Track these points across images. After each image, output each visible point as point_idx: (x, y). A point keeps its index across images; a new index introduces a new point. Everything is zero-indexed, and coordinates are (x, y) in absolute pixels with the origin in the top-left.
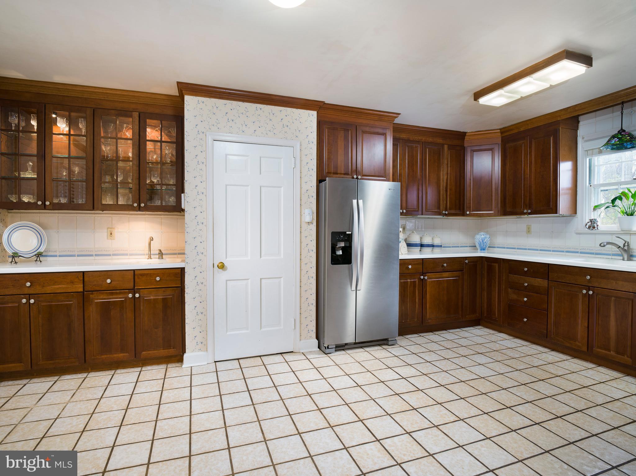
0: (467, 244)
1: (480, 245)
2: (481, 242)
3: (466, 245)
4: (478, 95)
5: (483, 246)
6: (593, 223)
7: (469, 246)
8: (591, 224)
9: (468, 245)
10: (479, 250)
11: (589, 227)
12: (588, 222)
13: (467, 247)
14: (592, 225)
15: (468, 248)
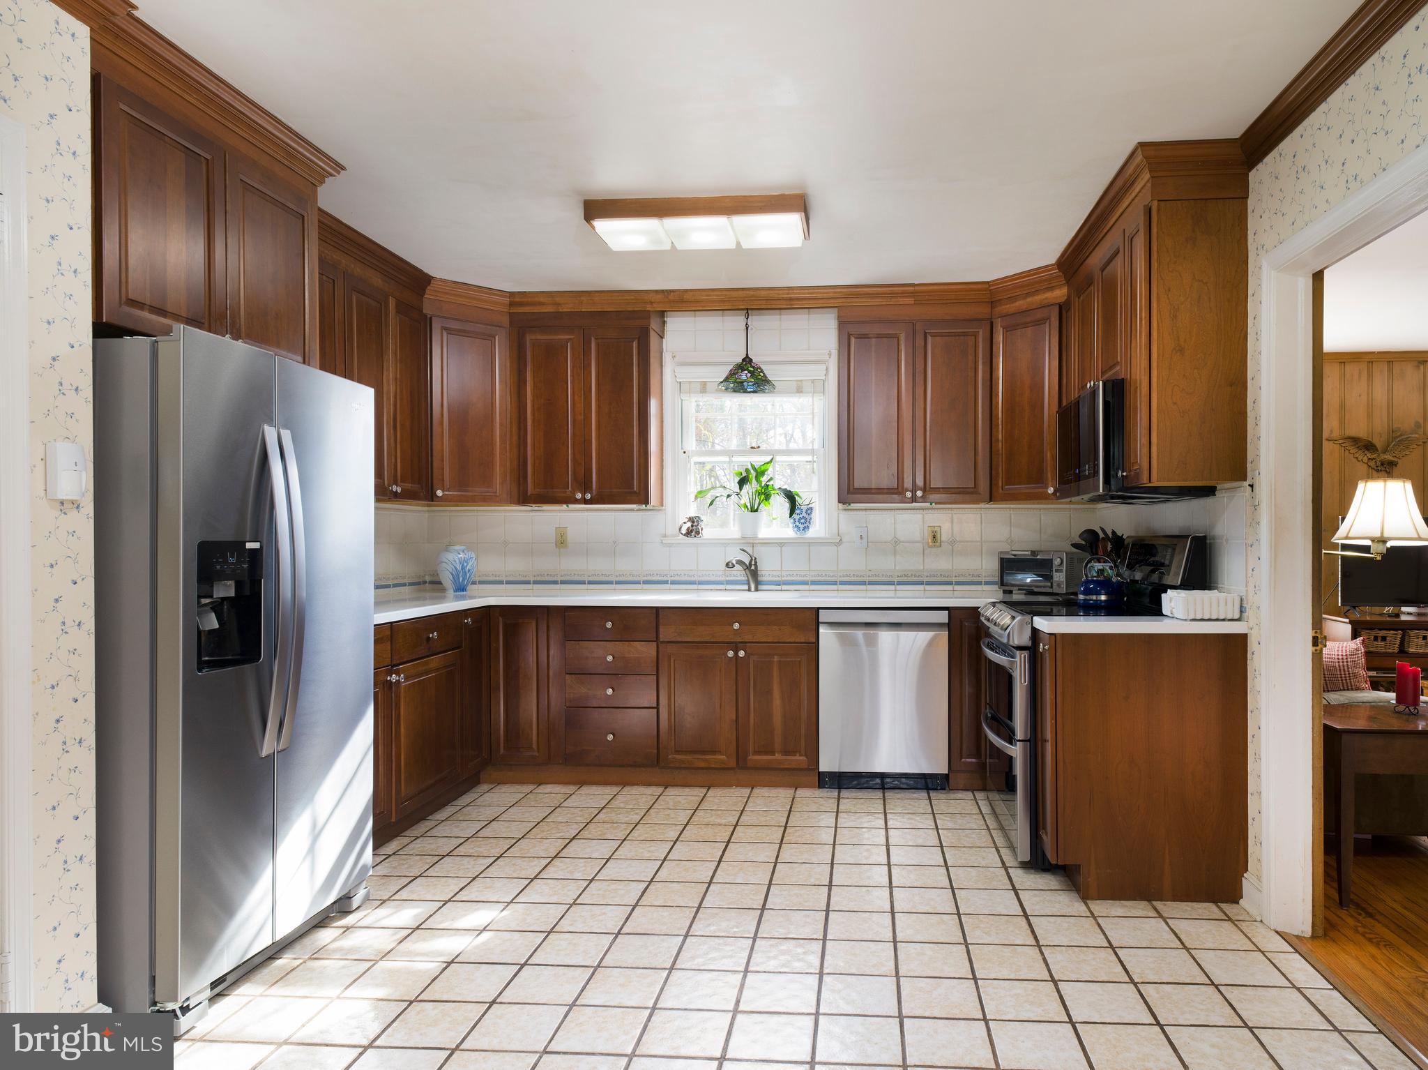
0: (404, 578)
1: (455, 578)
2: (459, 567)
3: (402, 582)
4: (596, 209)
5: (464, 579)
6: (695, 524)
7: (411, 584)
8: (692, 526)
9: (406, 581)
10: (451, 593)
11: (688, 533)
12: (685, 523)
13: (404, 585)
14: (694, 528)
15: (407, 589)
